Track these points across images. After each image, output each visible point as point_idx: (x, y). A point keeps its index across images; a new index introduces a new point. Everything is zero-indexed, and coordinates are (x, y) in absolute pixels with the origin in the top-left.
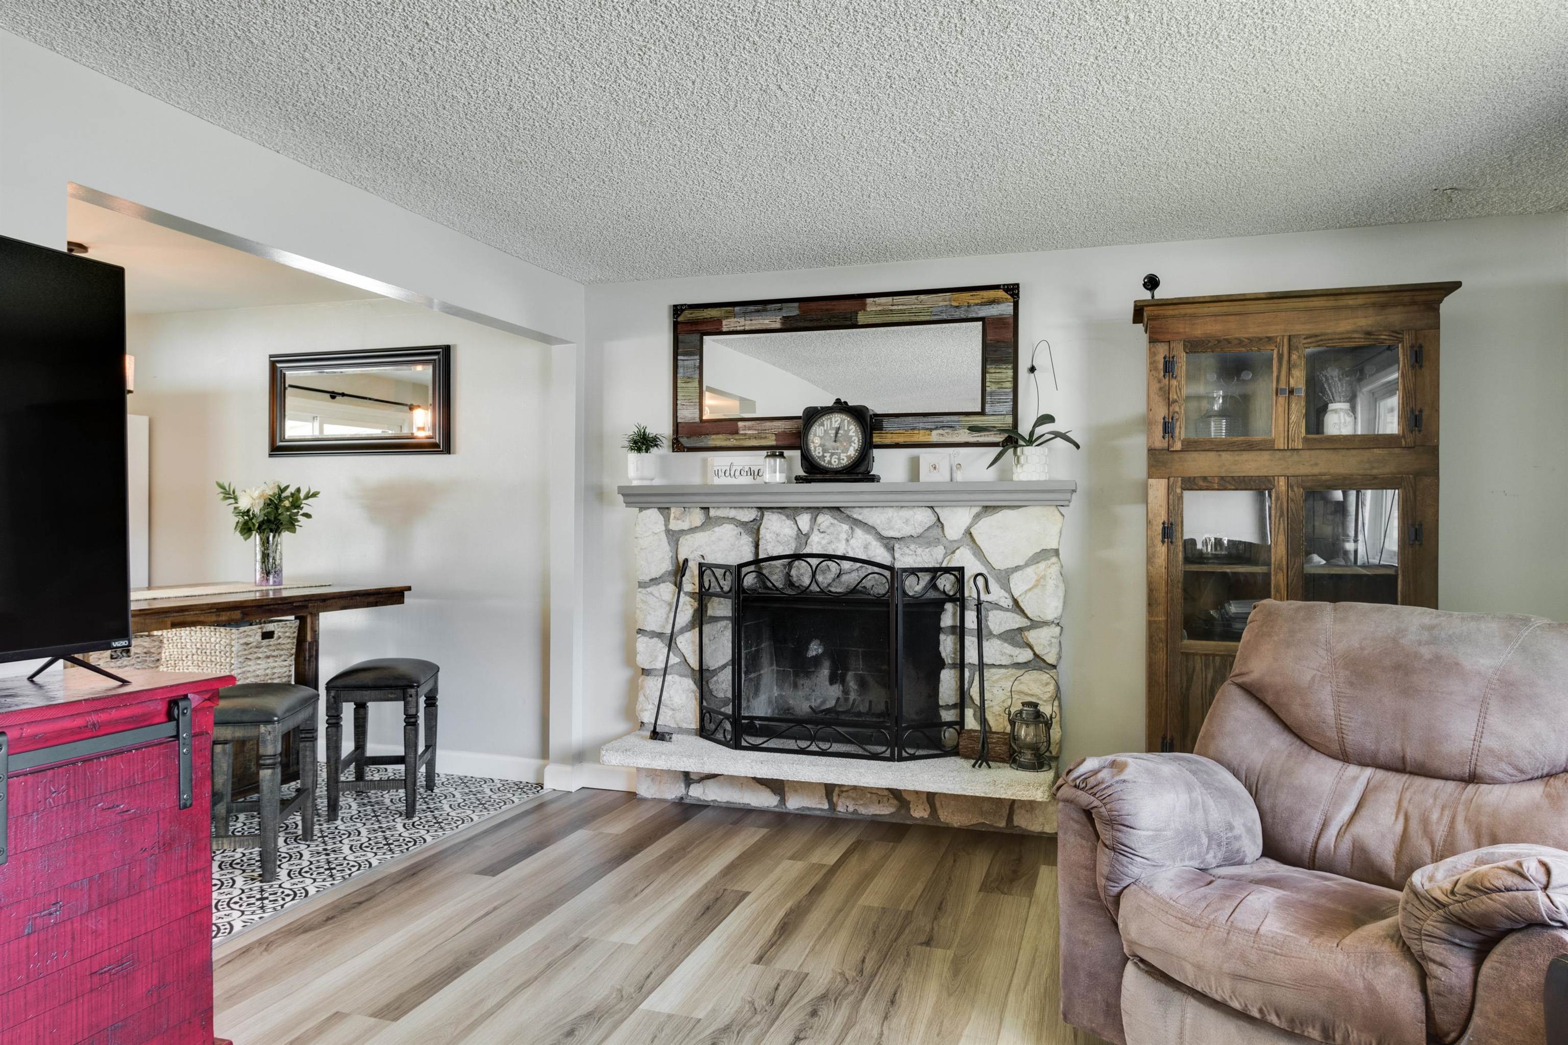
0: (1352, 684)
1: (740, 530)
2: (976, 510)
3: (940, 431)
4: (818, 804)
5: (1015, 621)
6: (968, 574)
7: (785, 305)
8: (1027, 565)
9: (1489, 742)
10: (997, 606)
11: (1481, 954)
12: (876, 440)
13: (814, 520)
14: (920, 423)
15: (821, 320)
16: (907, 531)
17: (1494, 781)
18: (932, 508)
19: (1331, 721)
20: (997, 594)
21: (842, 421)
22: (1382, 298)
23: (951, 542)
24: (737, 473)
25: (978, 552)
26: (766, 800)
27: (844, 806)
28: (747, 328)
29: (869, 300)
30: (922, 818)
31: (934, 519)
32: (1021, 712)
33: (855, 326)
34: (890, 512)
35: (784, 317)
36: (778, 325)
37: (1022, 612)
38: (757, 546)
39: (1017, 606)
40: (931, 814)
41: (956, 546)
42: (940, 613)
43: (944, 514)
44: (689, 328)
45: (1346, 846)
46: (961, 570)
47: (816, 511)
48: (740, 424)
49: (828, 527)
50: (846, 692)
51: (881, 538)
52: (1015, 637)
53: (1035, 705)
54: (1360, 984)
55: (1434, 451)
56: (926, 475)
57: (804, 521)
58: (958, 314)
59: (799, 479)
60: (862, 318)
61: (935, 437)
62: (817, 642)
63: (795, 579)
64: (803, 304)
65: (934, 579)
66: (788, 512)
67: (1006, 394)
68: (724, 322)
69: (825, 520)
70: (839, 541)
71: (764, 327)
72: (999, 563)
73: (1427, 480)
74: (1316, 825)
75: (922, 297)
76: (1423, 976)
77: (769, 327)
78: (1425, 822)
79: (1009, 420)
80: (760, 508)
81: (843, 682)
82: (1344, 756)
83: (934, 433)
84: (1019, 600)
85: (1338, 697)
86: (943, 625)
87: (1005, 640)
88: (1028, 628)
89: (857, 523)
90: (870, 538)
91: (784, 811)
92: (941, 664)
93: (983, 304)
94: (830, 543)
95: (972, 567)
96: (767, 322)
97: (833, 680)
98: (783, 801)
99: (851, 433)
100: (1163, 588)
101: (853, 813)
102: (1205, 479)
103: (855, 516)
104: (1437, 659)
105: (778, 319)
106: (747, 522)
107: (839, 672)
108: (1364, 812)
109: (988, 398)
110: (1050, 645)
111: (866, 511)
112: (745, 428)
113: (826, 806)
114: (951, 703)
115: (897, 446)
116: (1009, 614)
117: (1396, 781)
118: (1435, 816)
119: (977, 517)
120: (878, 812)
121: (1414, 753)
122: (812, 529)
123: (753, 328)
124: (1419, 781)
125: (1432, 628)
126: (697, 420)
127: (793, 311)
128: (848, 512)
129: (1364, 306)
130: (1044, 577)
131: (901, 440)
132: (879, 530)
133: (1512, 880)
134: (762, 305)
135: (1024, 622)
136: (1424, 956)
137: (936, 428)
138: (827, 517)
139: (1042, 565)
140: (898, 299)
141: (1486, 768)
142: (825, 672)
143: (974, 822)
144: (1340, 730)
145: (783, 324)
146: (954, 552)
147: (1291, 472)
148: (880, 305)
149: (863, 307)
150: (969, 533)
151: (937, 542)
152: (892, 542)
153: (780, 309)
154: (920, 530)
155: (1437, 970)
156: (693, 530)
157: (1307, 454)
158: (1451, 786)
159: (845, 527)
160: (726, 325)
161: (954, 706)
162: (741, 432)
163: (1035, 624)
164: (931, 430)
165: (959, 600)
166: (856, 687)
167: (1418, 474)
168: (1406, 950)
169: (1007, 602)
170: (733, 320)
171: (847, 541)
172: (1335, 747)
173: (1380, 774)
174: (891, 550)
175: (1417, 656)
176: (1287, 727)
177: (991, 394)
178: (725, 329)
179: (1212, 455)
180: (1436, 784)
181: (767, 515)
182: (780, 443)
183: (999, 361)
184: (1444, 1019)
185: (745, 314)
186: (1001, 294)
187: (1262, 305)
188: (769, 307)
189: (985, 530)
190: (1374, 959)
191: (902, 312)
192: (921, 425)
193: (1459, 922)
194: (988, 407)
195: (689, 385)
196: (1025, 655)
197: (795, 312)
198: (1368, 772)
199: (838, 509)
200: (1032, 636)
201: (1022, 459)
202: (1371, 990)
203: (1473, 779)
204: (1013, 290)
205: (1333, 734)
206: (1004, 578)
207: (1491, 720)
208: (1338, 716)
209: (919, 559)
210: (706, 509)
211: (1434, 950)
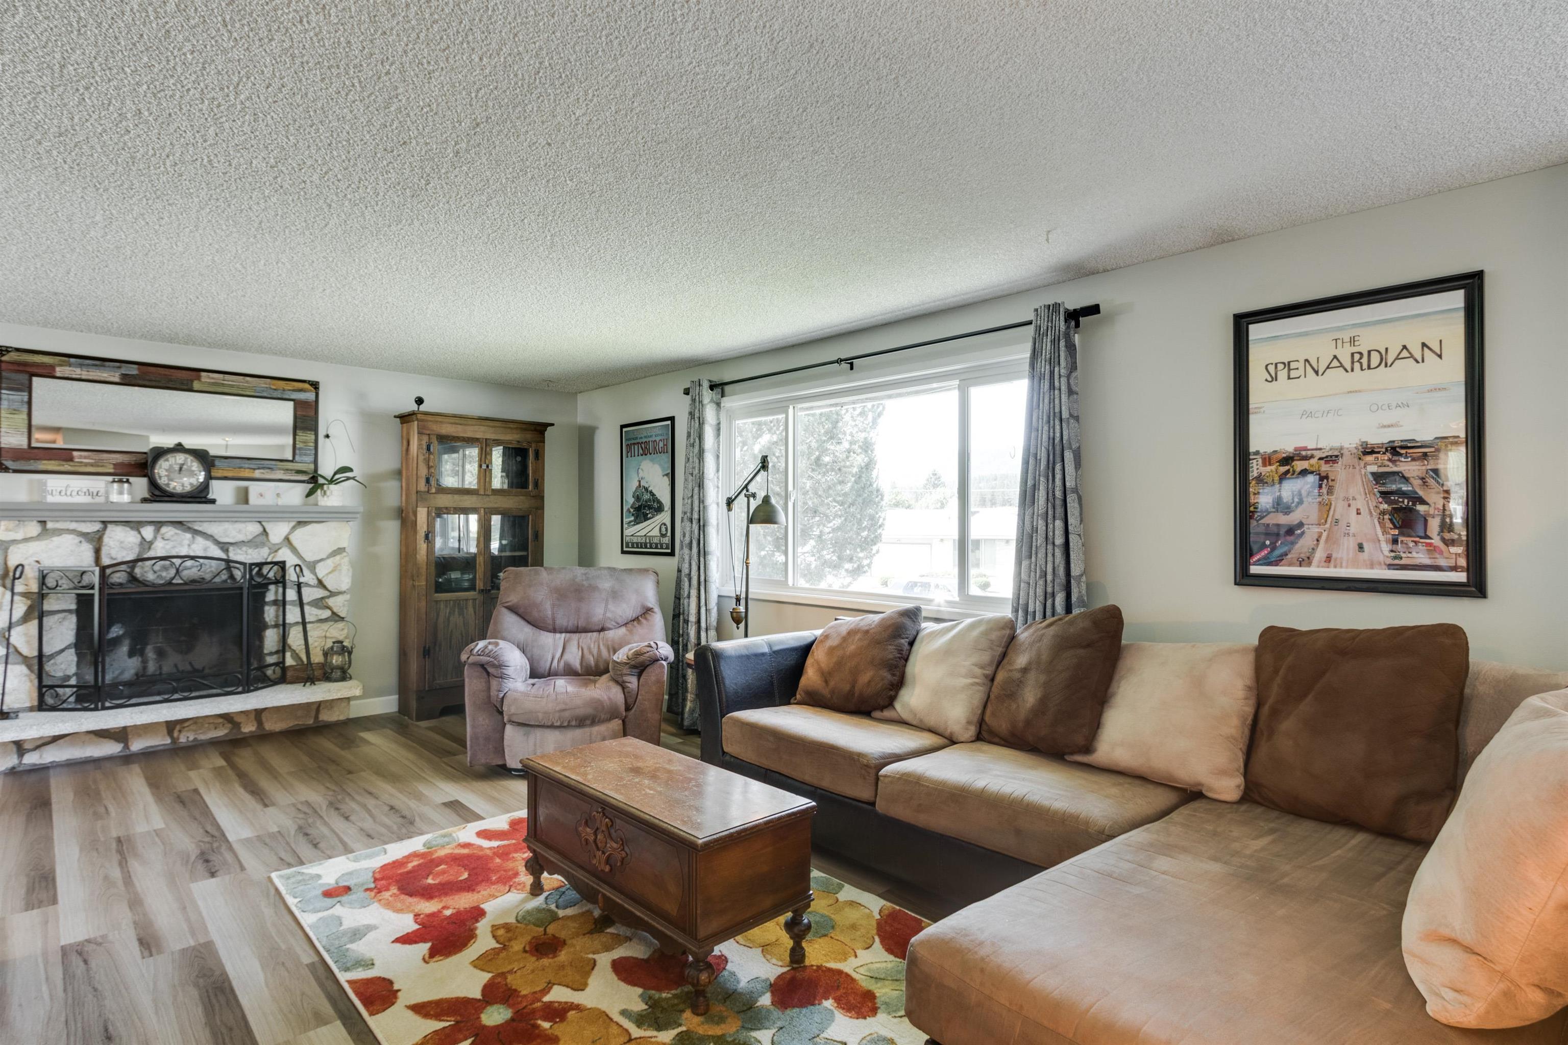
0: (558, 599)
1: (81, 539)
2: (293, 524)
3: (262, 471)
4: (161, 740)
5: (319, 593)
6: (288, 565)
7: (123, 365)
8: (328, 557)
9: (609, 615)
10: (307, 585)
11: (639, 676)
12: (213, 474)
13: (157, 530)
14: (246, 464)
15: (159, 381)
16: (240, 537)
17: (609, 629)
18: (260, 522)
19: (550, 616)
20: (308, 577)
21: (186, 459)
22: (524, 426)
23: (274, 544)
24: (74, 493)
25: (294, 550)
26: (112, 748)
27: (185, 738)
28: (83, 377)
29: (203, 374)
30: (251, 732)
31: (261, 529)
32: (332, 648)
33: (191, 390)
34: (226, 525)
35: (123, 374)
36: (117, 379)
37: (325, 587)
38: (97, 552)
39: (321, 584)
40: (258, 727)
41: (277, 547)
42: (265, 592)
43: (269, 527)
44: (16, 368)
45: (562, 664)
46: (284, 563)
47: (158, 525)
48: (75, 454)
49: (172, 536)
50: (145, 662)
51: (217, 543)
52: (319, 603)
53: (341, 642)
54: (606, 697)
55: (542, 498)
56: (253, 499)
57: (148, 532)
58: (275, 394)
59: (145, 500)
60: (196, 385)
61: (257, 474)
62: (119, 625)
63: (138, 576)
64: (141, 367)
65: (260, 569)
66: (132, 525)
67: (310, 450)
68: (58, 369)
69: (167, 531)
70: (182, 545)
71: (102, 379)
72: (309, 557)
73: (539, 511)
74: (550, 659)
75: (248, 379)
76: (623, 688)
77: (107, 379)
78: (589, 648)
79: (312, 466)
80: (103, 522)
81: (142, 653)
82: (554, 631)
83: (257, 471)
84: (323, 580)
85: (553, 606)
86: (267, 599)
87: (312, 606)
88: (328, 597)
89: (196, 532)
90: (209, 543)
91: (128, 753)
92: (265, 627)
93: (294, 390)
94: (174, 547)
95: (291, 560)
96: (105, 375)
97: (131, 654)
98: (127, 746)
99: (194, 468)
100: (425, 567)
101: (193, 741)
102: (446, 508)
103: (196, 528)
104: (590, 585)
105: (117, 374)
106: (88, 533)
107: (138, 647)
108: (567, 650)
109: (297, 452)
110: (344, 606)
111: (205, 524)
112: (81, 457)
113: (168, 741)
114: (274, 650)
115: (226, 478)
116: (315, 589)
117: (575, 636)
118: (592, 646)
119: (294, 528)
120: (215, 736)
121: (582, 623)
122: (155, 538)
123: (91, 378)
124: (583, 634)
125: (585, 574)
126: (25, 446)
127: (133, 371)
128: (189, 525)
129: (516, 428)
130: (339, 565)
131: (230, 474)
132: (216, 537)
133: (649, 649)
134: (102, 361)
135: (326, 593)
136: (624, 682)
137: (259, 468)
138: (170, 528)
139: (338, 558)
140: (227, 377)
141: (608, 625)
142: (125, 649)
143: (291, 725)
144: (554, 619)
145: (121, 379)
146: (276, 551)
147: (486, 506)
148: (213, 378)
149: (199, 378)
150: (287, 539)
151: (263, 545)
152: (226, 546)
153: (119, 367)
154: (250, 537)
155: (629, 685)
156: (26, 540)
157: (492, 497)
158: (595, 634)
159: (188, 536)
160: (59, 371)
161: (277, 652)
162: (77, 460)
163: (333, 594)
164: (254, 469)
165: (281, 581)
166: (154, 657)
167: (537, 509)
168: (617, 682)
169: (314, 582)
170: (67, 368)
171: (189, 545)
172: (551, 627)
173: (568, 635)
174: (226, 551)
175: (583, 585)
176: (529, 622)
177: (300, 449)
178: (58, 374)
179: (450, 496)
180: (590, 634)
181: (110, 527)
182: (118, 471)
183: (306, 429)
184: (630, 701)
185: (81, 366)
186: (307, 386)
187: (474, 422)
188: (107, 364)
189: (300, 537)
190: (609, 688)
191: (232, 386)
192: (247, 466)
193: (634, 667)
194: (297, 458)
195: (15, 416)
196: (327, 614)
197: (135, 372)
198: (563, 635)
199: (180, 523)
200: (331, 602)
201: (328, 493)
202: (610, 699)
203: (602, 630)
204: (315, 385)
205: (550, 622)
206: (312, 566)
207: (609, 606)
208: (553, 614)
209: (249, 557)
210: (43, 523)
211: (627, 678)
